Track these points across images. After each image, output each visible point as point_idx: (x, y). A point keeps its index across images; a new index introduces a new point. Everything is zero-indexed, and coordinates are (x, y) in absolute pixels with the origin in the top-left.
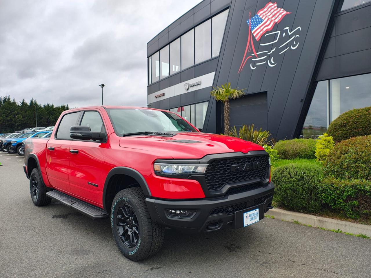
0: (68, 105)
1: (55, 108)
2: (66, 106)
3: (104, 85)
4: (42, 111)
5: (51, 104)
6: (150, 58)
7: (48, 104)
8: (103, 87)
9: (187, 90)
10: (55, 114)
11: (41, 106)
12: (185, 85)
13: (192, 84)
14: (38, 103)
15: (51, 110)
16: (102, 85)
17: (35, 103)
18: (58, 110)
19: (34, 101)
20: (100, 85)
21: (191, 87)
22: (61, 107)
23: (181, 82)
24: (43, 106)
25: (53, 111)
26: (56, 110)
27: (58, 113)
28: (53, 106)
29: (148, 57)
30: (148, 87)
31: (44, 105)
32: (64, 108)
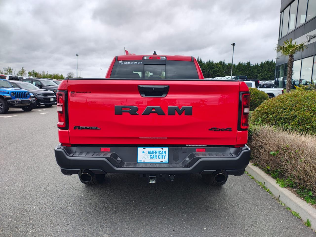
0: (224, 61)
1: (214, 64)
2: (223, 62)
3: (235, 44)
4: (205, 66)
5: (211, 61)
6: (282, 13)
7: (210, 61)
8: (234, 45)
9: (309, 41)
10: (214, 69)
11: (204, 63)
12: (307, 37)
13: (313, 35)
14: (203, 61)
15: (211, 66)
16: (233, 44)
17: (200, 60)
18: (216, 65)
19: (199, 59)
20: (232, 44)
21: (312, 38)
22: (219, 63)
23: (304, 35)
24: (206, 63)
25: (213, 66)
26: (215, 65)
27: (216, 67)
28: (213, 62)
29: (281, 13)
30: (278, 41)
31: (207, 61)
32: (221, 64)
